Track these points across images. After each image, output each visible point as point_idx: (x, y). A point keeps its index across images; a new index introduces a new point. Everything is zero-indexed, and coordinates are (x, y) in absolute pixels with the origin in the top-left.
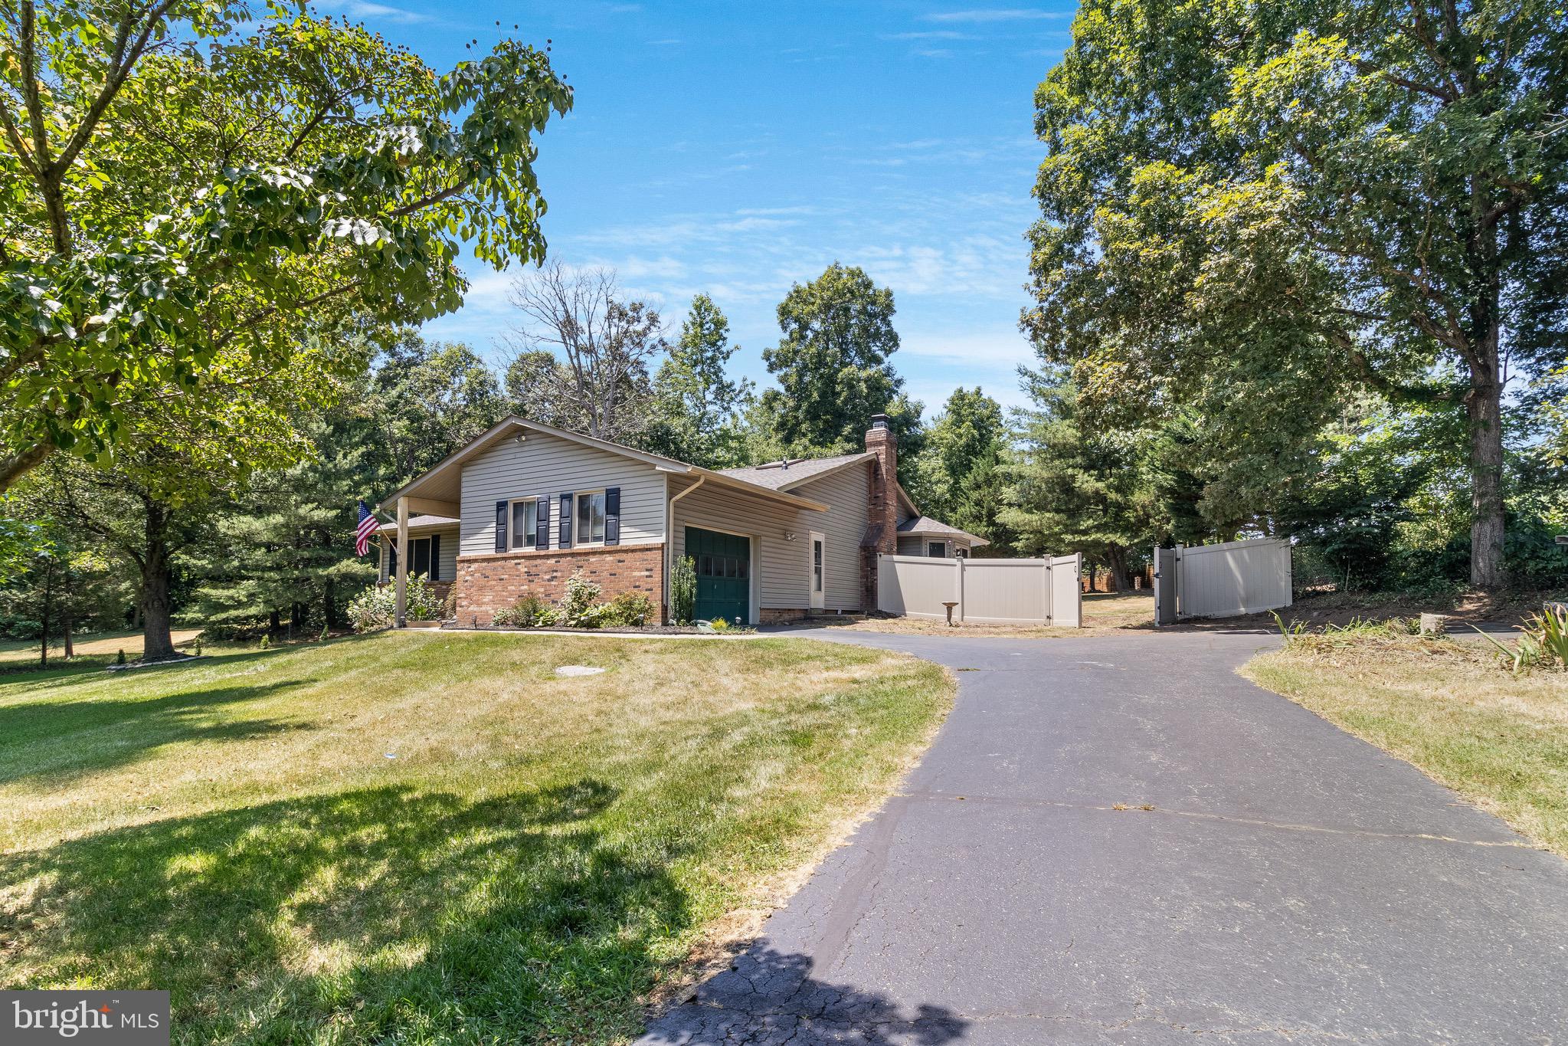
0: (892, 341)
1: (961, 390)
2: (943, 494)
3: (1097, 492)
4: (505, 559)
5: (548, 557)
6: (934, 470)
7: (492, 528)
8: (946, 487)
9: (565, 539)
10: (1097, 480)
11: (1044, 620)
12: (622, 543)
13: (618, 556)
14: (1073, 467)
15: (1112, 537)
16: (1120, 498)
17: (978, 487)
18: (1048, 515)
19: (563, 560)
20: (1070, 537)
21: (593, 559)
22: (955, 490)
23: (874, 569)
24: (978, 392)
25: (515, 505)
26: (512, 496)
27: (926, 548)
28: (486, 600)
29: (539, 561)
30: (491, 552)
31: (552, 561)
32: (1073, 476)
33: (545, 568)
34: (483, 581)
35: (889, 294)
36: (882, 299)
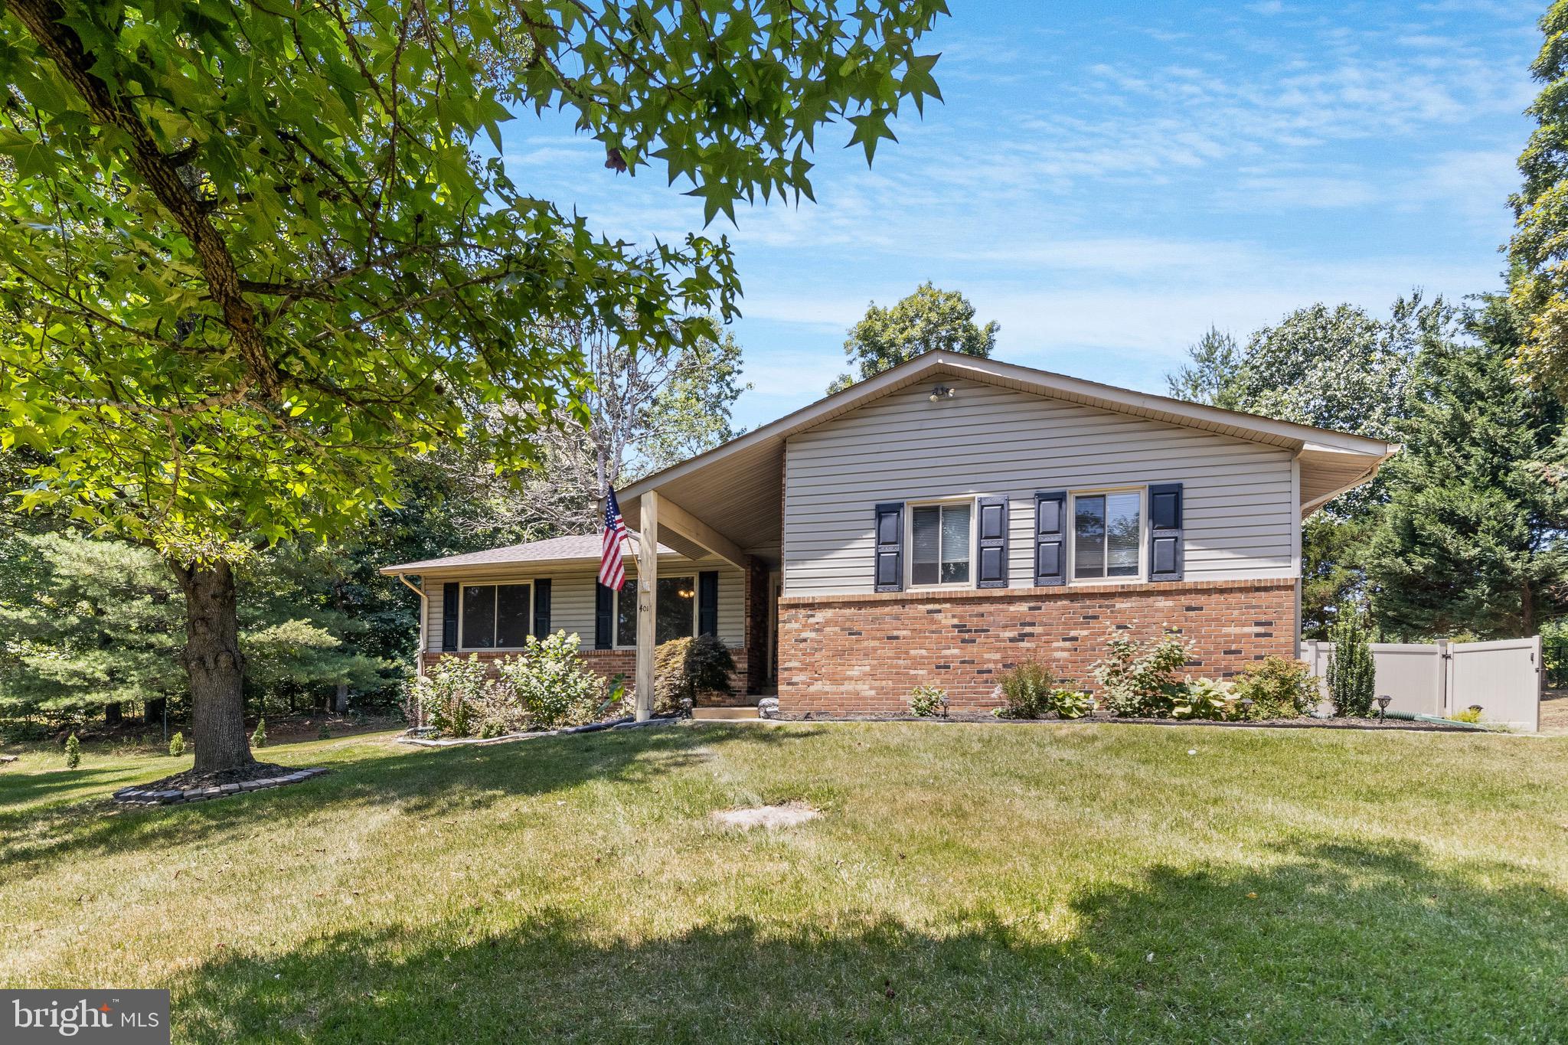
4: (903, 602)
5: (1011, 599)
7: (866, 546)
9: (1049, 568)
12: (1189, 579)
13: (1184, 600)
19: (1046, 606)
21: (1121, 605)
25: (918, 512)
26: (914, 493)
28: (855, 672)
29: (986, 608)
30: (867, 591)
31: (1023, 607)
33: (1002, 620)
34: (847, 641)
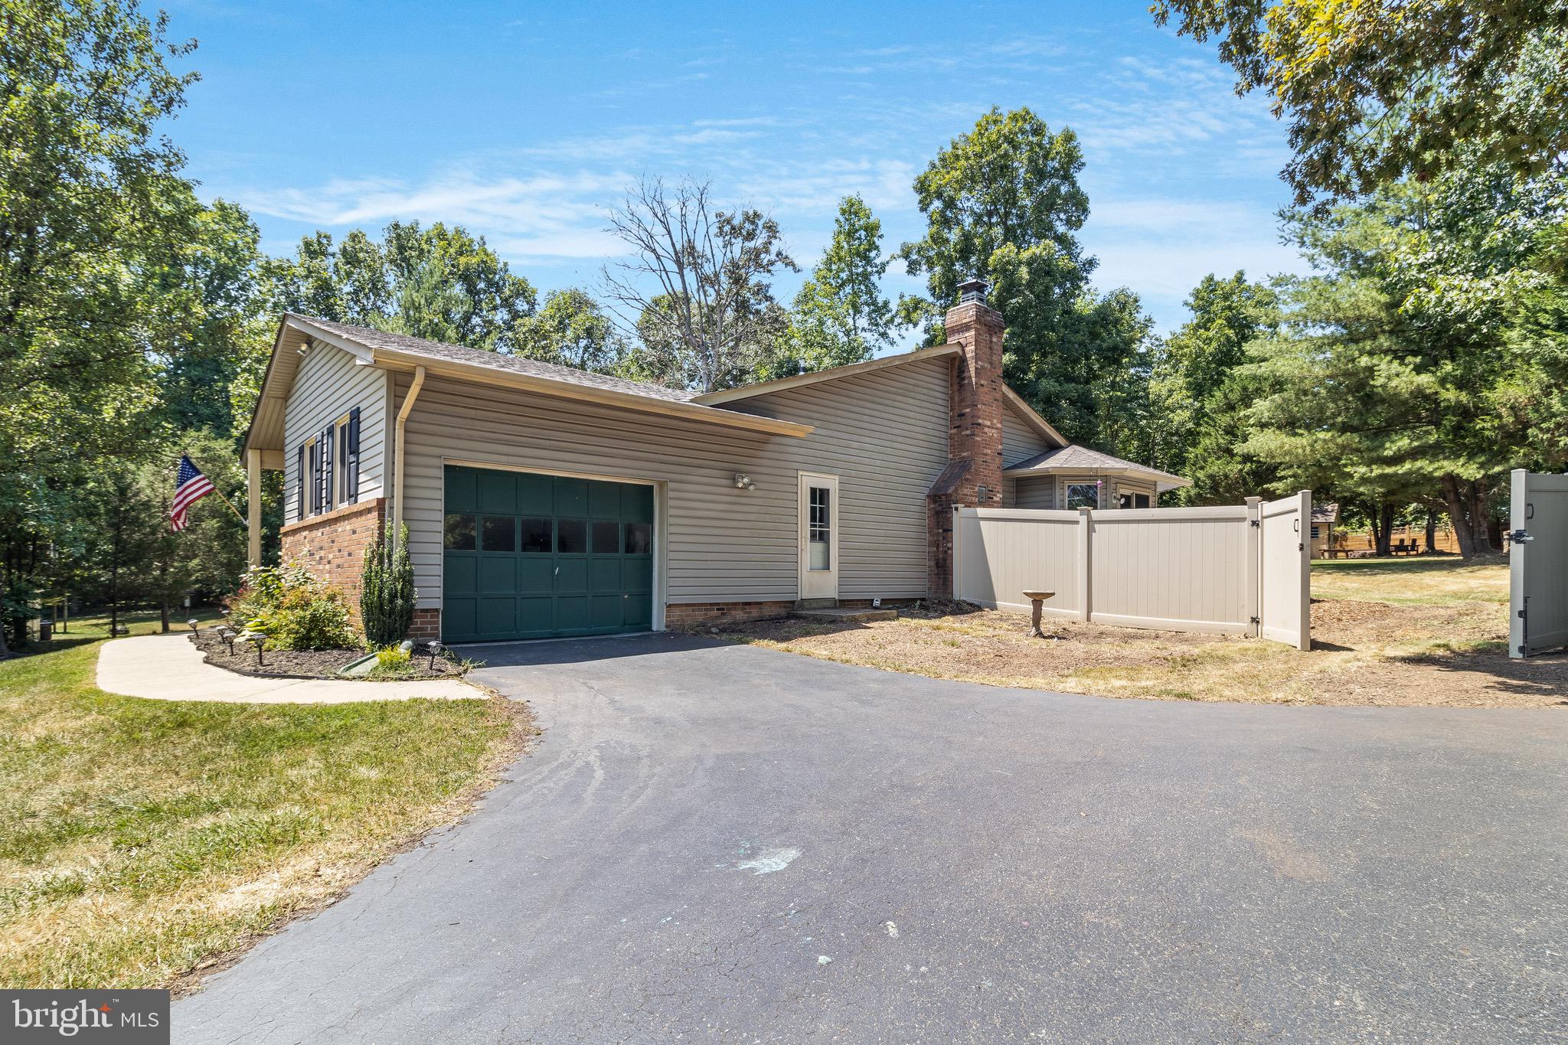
0: (1079, 204)
1: (1211, 279)
2: (1183, 424)
3: (1419, 393)
5: (317, 527)
6: (1171, 392)
7: (297, 484)
8: (1187, 414)
9: (329, 499)
10: (1419, 369)
11: (1245, 625)
12: (359, 501)
13: (353, 524)
14: (1371, 354)
15: (1449, 466)
16: (1464, 397)
17: (1231, 407)
18: (1322, 435)
19: (325, 531)
20: (1362, 469)
22: (1199, 415)
23: (948, 530)
24: (1240, 279)
25: (311, 450)
26: (306, 437)
27: (1063, 494)
29: (314, 534)
30: (296, 521)
31: (320, 533)
32: (1370, 370)
33: (317, 545)
35: (1069, 138)
36: (1059, 147)
